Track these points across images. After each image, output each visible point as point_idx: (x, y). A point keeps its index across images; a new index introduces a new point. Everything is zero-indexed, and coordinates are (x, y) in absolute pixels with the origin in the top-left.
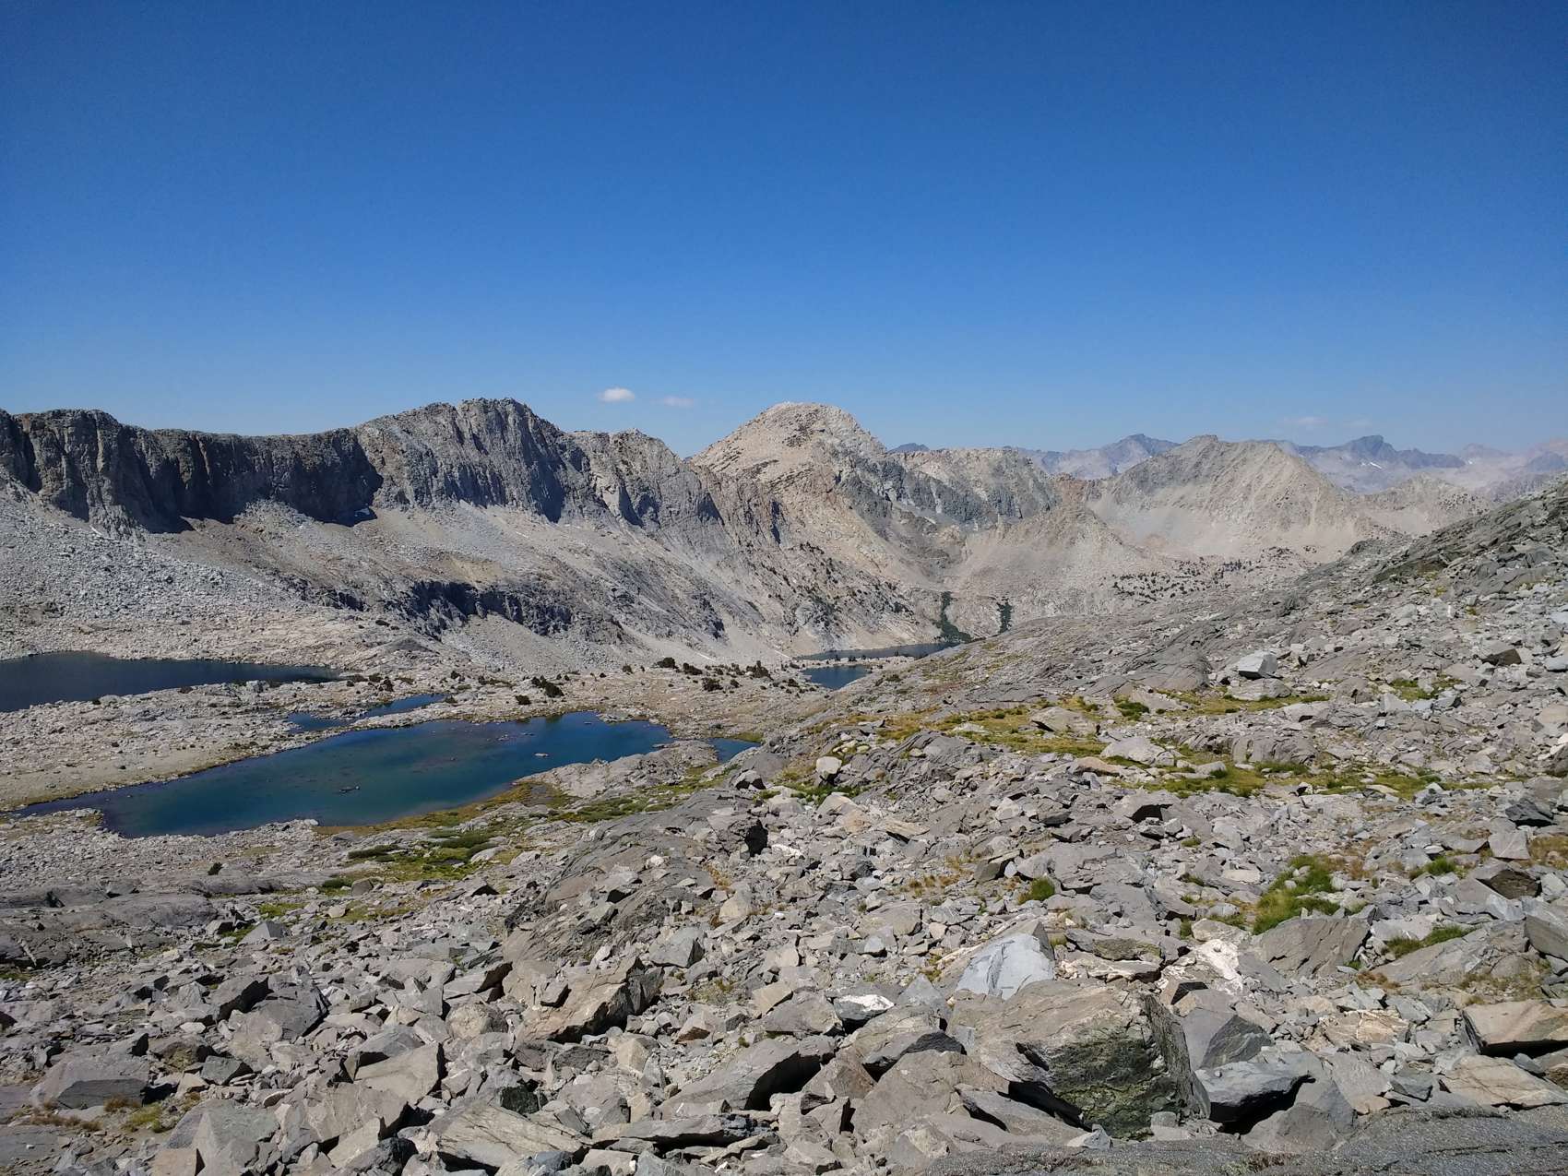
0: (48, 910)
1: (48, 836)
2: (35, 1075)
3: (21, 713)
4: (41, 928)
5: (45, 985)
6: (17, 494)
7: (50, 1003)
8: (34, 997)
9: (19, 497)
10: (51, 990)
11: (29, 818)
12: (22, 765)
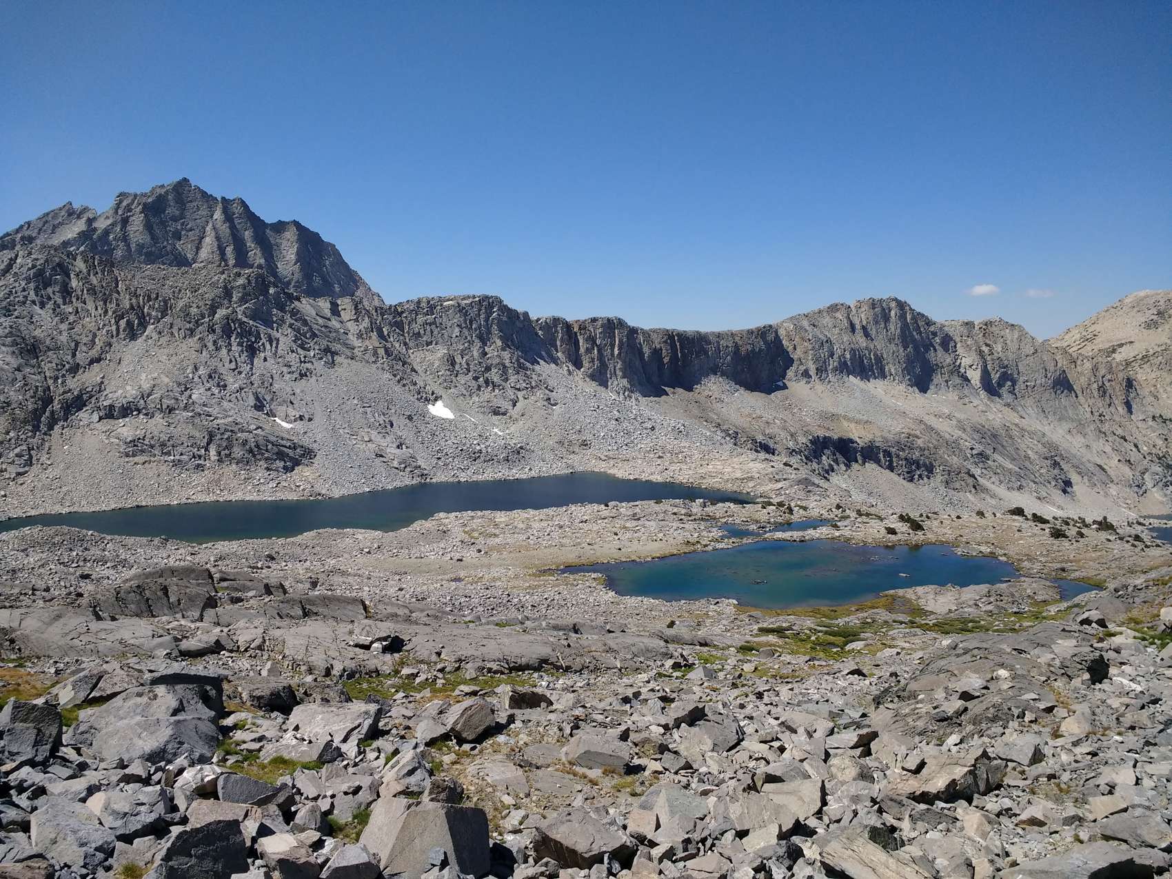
0: (573, 635)
1: (575, 588)
2: (564, 740)
3: (564, 508)
4: (569, 646)
5: (570, 683)
6: (569, 370)
7: (572, 695)
8: (563, 690)
9: (570, 373)
10: (572, 687)
11: (565, 575)
12: (564, 541)
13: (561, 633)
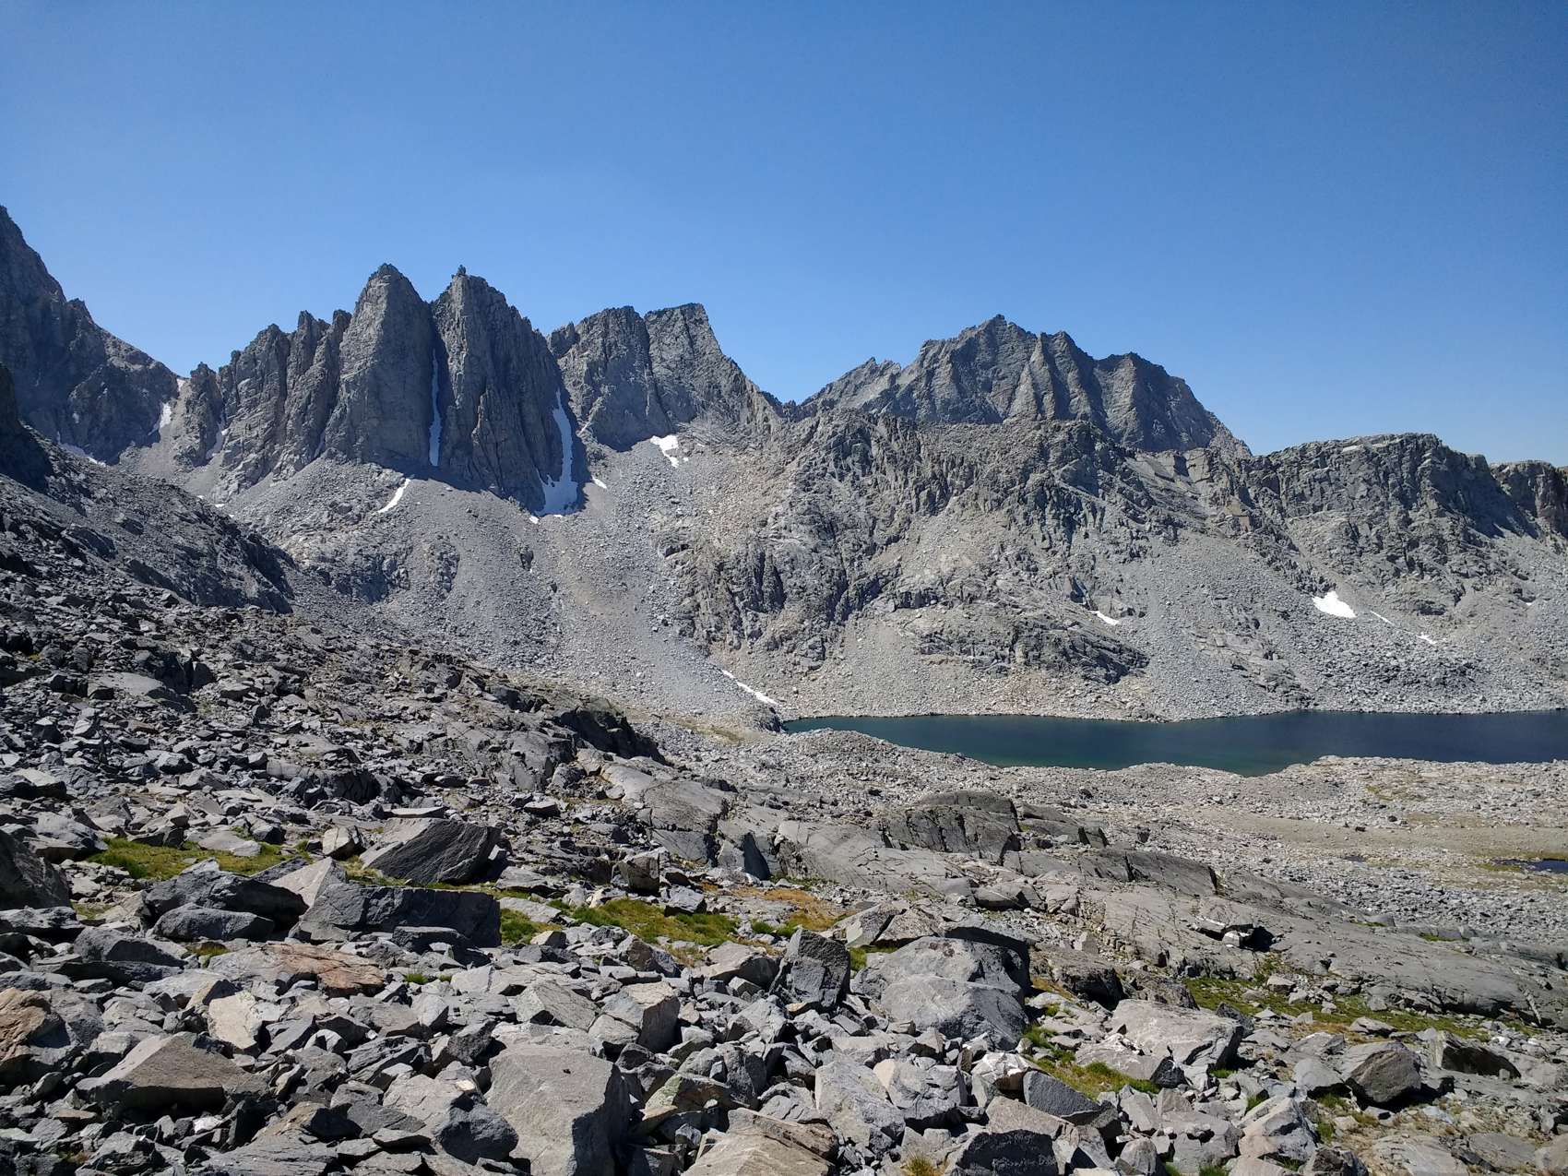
0: (1557, 971)
2: (1541, 1136)
4: (1549, 987)
5: (1549, 1046)
7: (1555, 1067)
8: (1538, 1056)
10: (1554, 1054)
13: (1534, 965)
